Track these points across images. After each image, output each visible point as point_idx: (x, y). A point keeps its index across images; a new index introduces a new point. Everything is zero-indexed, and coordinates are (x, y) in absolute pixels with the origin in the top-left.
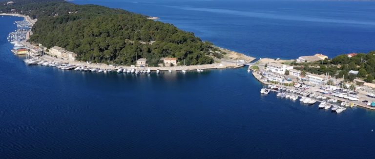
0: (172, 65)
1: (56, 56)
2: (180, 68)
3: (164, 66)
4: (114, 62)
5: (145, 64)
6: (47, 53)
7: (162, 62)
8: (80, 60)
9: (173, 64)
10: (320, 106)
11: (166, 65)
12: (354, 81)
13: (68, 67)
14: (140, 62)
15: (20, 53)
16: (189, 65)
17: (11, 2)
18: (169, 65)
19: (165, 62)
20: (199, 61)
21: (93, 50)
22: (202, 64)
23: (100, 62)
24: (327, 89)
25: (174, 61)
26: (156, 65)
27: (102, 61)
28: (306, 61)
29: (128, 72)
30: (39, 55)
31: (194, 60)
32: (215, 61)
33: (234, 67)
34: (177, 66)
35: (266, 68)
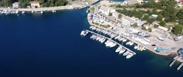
0: (36, 7)
3: (31, 8)
5: (18, 6)
7: (30, 5)
9: (38, 6)
10: (117, 51)
11: (33, 7)
12: (153, 24)
14: (15, 5)
16: (49, 7)
19: (32, 5)
20: (55, 4)
22: (58, 6)
24: (130, 32)
25: (38, 4)
26: (25, 7)
28: (128, 4)
31: (52, 4)
32: (69, 3)
33: (79, 8)
34: (40, 8)
35: (99, 10)
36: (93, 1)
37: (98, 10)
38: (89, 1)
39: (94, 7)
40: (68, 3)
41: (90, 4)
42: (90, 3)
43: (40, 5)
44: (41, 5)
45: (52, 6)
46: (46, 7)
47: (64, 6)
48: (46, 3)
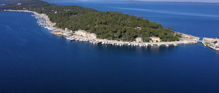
1: (82, 36)
2: (164, 43)
3: (153, 42)
4: (121, 39)
5: (141, 40)
6: (74, 34)
8: (100, 38)
13: (96, 42)
14: (138, 39)
15: (58, 33)
17: (20, 4)
18: (156, 42)
19: (153, 39)
21: (108, 32)
23: (113, 39)
25: (158, 39)
26: (148, 41)
27: (114, 39)
29: (135, 45)
30: (71, 35)
39: (207, 42)
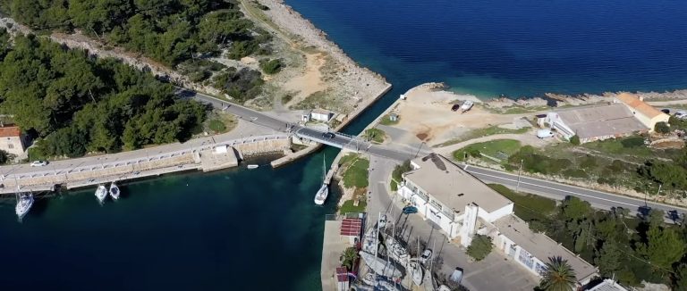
25: (10, 141)
32: (211, 117)
33: (274, 164)
34: (27, 161)
35: (395, 188)
36: (356, 98)
37: (388, 187)
38: (333, 102)
39: (364, 155)
40: (204, 117)
41: (336, 122)
42: (340, 119)
43: (26, 145)
44: (34, 145)
45: (101, 149)
46: (62, 153)
47: (182, 141)
48: (63, 132)
